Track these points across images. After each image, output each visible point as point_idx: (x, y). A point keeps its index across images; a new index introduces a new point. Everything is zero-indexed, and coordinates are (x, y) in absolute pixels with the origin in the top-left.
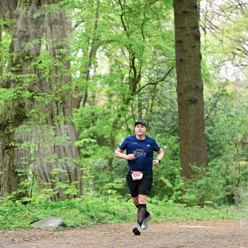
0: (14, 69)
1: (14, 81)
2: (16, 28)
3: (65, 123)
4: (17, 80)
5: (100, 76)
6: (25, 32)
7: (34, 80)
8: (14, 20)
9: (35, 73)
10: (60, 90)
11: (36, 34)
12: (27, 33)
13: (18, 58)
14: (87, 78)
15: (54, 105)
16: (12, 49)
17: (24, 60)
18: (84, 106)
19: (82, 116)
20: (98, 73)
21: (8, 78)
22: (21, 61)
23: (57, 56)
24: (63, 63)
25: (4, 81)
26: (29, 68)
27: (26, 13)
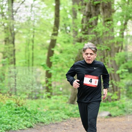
0: (84, 32)
1: (84, 39)
2: (85, 11)
3: (111, 61)
4: (85, 38)
5: (129, 36)
6: (89, 13)
7: (95, 38)
8: (84, 6)
9: (95, 34)
10: (108, 43)
11: (95, 14)
12: (91, 14)
13: (86, 26)
14: (123, 37)
15: (105, 51)
16: (83, 21)
17: (89, 28)
18: (121, 51)
19: (120, 57)
20: (128, 34)
21: (81, 37)
22: (87, 28)
23: (106, 25)
24: (110, 29)
25: (78, 39)
26: (92, 32)
27: (90, 3)
